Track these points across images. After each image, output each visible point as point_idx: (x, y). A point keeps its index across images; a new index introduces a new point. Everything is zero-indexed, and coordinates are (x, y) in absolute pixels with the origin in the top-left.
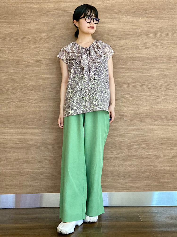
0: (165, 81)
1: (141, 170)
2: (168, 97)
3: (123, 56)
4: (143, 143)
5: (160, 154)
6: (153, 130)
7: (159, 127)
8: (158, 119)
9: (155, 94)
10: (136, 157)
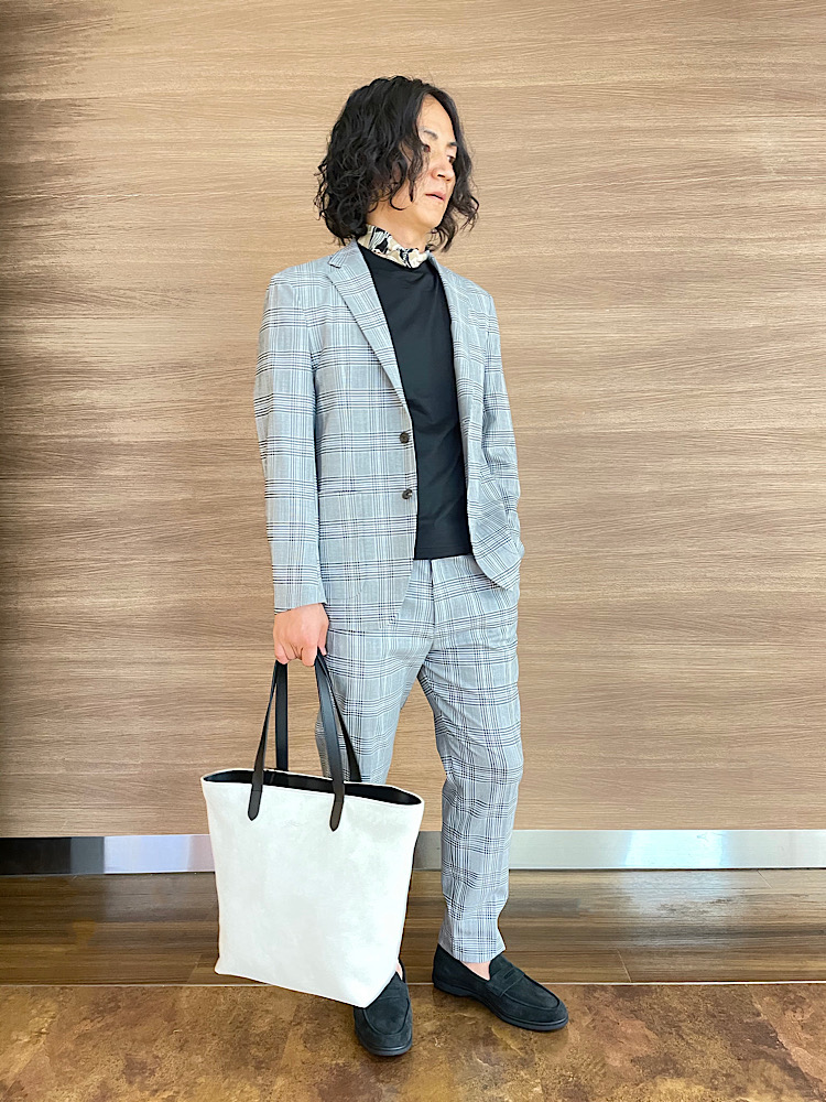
0: (675, 511)
1: (592, 770)
2: (681, 560)
3: (547, 431)
4: (601, 694)
5: (649, 724)
6: (629, 657)
7: (650, 649)
8: (646, 626)
9: (642, 550)
10: (578, 733)
